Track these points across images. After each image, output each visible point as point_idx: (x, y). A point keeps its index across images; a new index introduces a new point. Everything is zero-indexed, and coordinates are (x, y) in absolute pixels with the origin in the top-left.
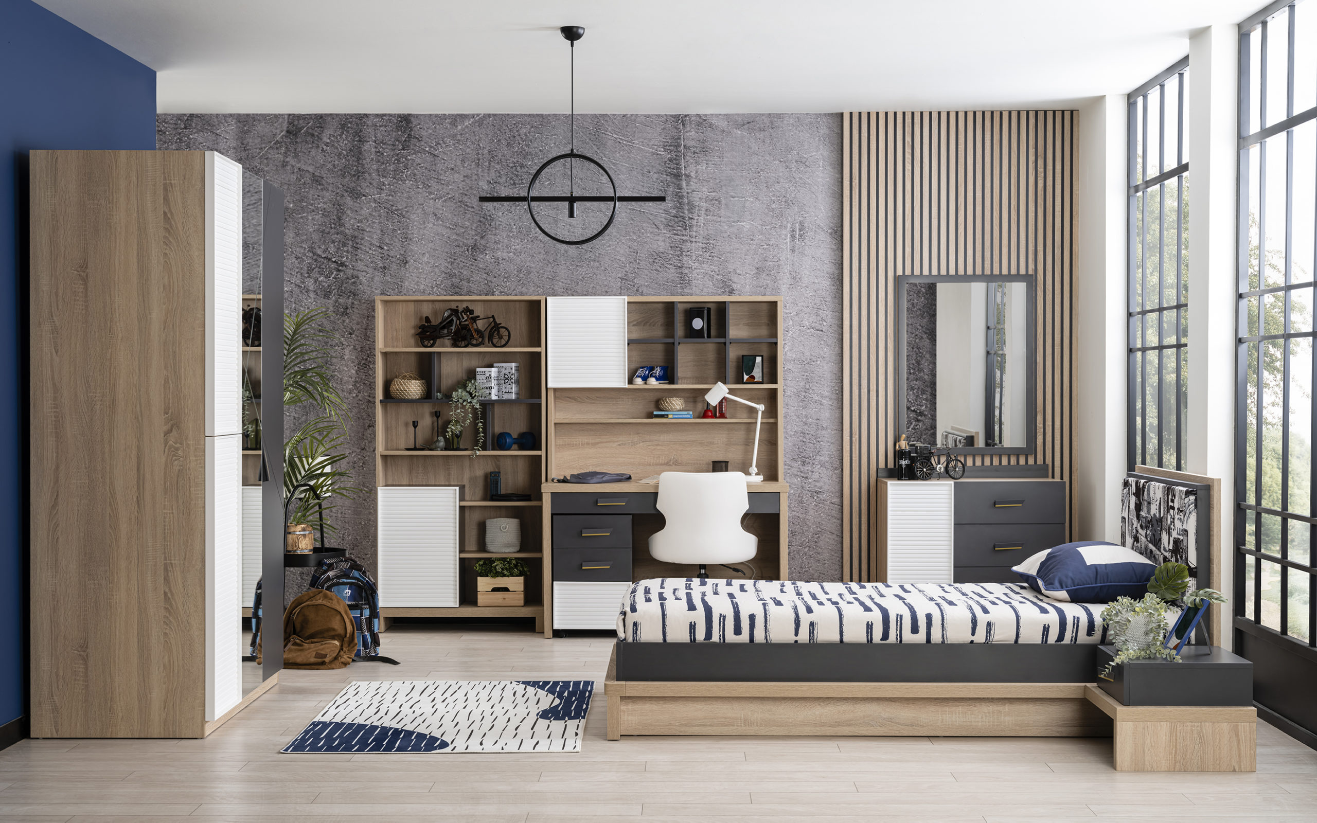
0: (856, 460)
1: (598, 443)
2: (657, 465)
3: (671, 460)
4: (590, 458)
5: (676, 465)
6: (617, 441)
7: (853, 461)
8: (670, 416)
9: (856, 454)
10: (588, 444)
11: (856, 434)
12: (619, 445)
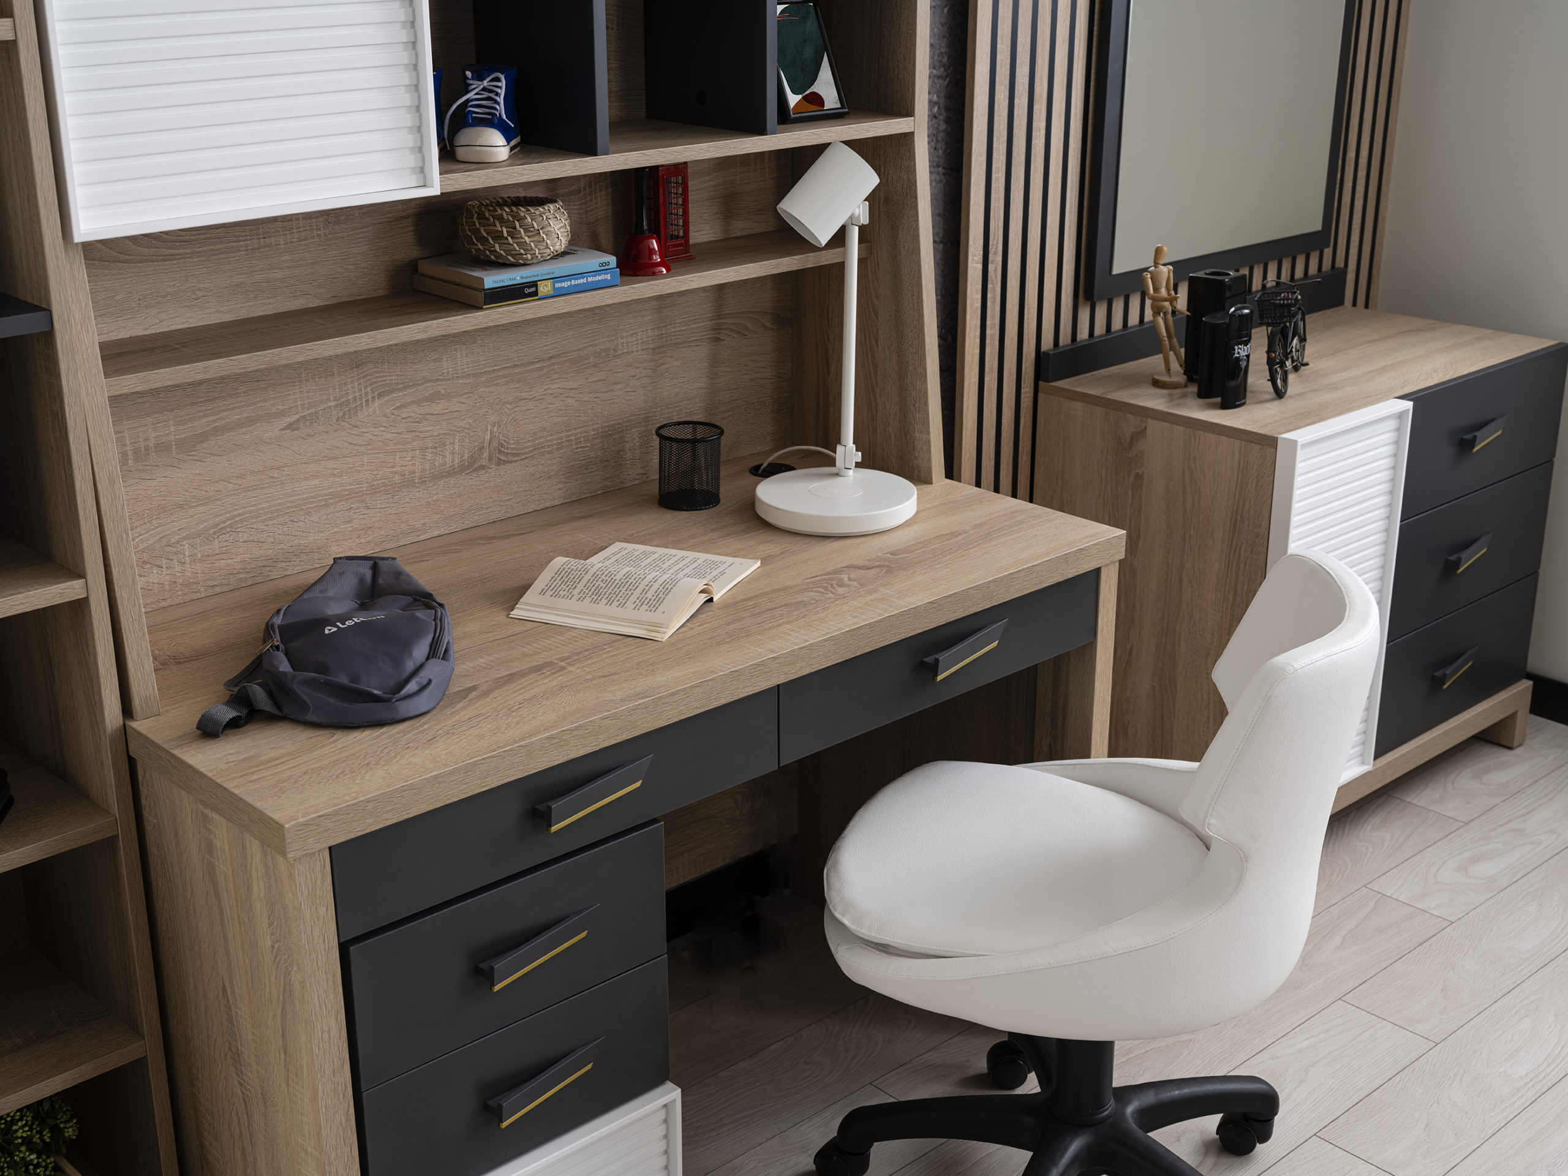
0: (992, 336)
1: (203, 437)
2: (435, 477)
3: (482, 448)
4: (181, 507)
5: (500, 462)
6: (282, 414)
7: (988, 341)
8: (544, 288)
9: (993, 317)
10: (163, 448)
11: (996, 253)
12: (290, 427)
